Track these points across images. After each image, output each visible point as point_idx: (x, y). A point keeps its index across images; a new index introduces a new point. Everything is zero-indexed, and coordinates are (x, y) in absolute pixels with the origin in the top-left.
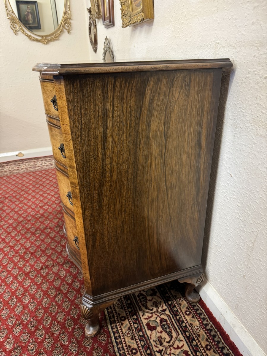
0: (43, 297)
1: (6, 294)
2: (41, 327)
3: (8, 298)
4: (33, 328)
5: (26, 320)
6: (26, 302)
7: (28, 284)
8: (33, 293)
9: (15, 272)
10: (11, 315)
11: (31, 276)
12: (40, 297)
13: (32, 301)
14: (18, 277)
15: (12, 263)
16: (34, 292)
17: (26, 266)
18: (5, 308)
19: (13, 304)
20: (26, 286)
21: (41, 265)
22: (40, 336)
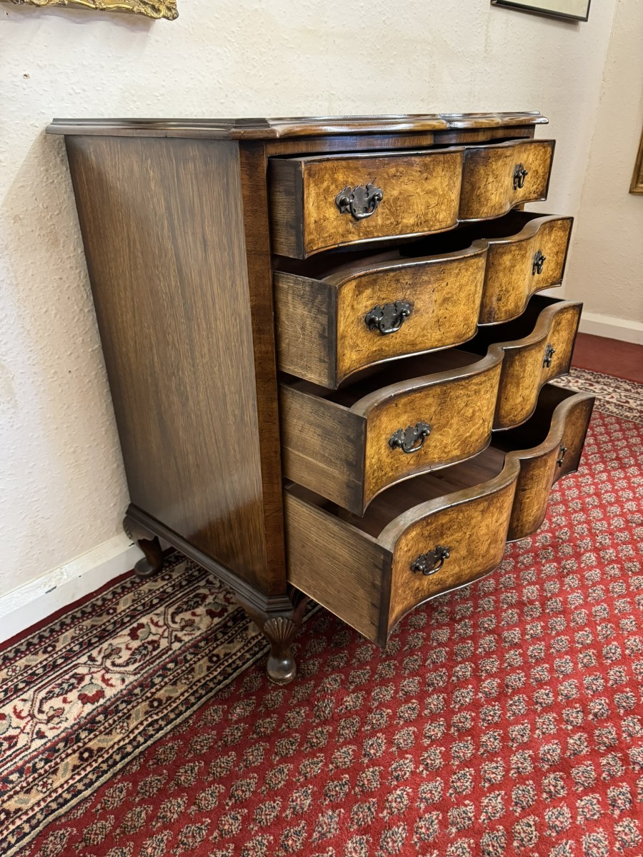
0: (505, 574)
1: (557, 627)
2: (538, 544)
3: (559, 619)
4: (549, 551)
5: (552, 566)
6: (535, 589)
7: (510, 611)
8: (514, 591)
9: (515, 657)
10: (568, 589)
11: (494, 621)
12: (510, 578)
13: (526, 583)
14: (517, 640)
15: (507, 686)
16: (512, 593)
17: (485, 650)
18: (573, 607)
19: (556, 601)
20: (516, 613)
21: (459, 627)
22: (546, 537)
